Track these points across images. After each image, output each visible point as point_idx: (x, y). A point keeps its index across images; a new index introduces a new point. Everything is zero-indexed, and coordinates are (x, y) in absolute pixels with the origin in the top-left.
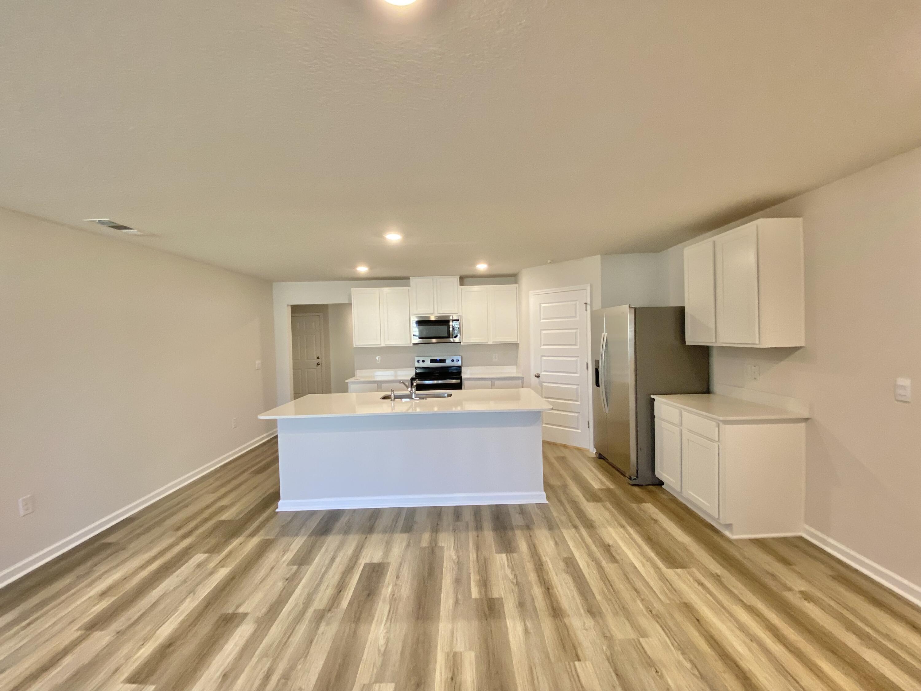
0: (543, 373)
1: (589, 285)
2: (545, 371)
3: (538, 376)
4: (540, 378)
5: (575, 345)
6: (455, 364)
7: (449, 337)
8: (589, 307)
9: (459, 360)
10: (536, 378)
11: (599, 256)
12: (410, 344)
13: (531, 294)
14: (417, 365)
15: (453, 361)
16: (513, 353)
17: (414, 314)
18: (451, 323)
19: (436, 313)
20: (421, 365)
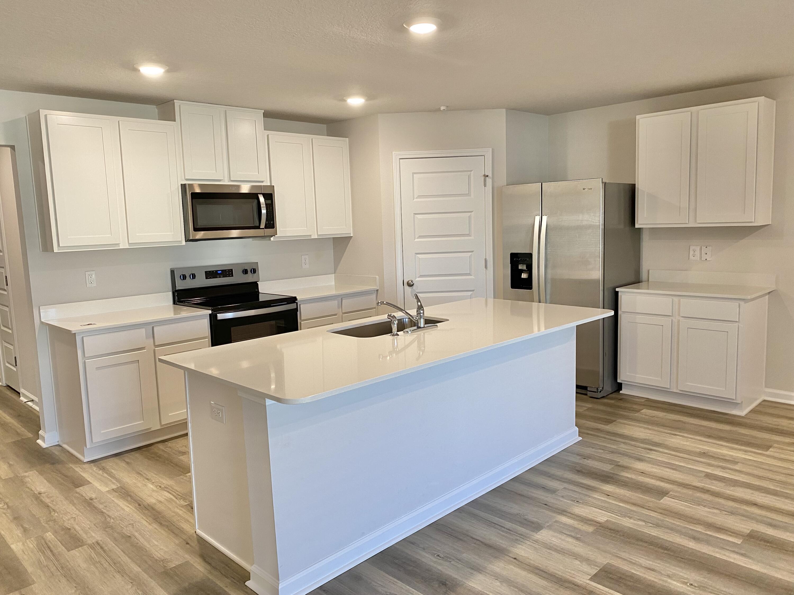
0: (418, 279)
1: (491, 149)
2: (421, 276)
3: (410, 285)
4: (414, 287)
5: (469, 235)
6: (250, 278)
7: (258, 227)
8: (489, 181)
9: (254, 271)
10: (406, 287)
11: (504, 110)
12: (180, 242)
13: (396, 154)
14: (181, 285)
15: (245, 272)
16: (329, 253)
17: (187, 180)
18: (262, 199)
19: (226, 179)
20: (189, 284)
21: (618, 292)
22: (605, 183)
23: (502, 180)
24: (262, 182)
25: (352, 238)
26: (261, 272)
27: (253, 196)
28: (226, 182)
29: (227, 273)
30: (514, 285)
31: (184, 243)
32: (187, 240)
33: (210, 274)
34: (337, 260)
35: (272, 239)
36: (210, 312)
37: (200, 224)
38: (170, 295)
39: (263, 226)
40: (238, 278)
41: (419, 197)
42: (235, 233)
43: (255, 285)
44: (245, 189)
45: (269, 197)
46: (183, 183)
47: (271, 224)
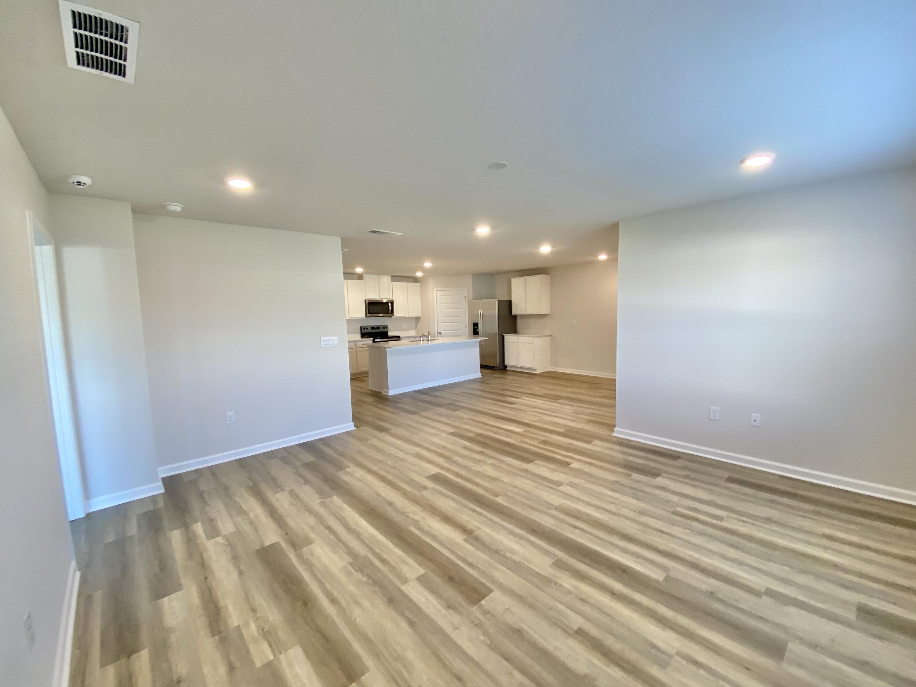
0: (443, 331)
1: (467, 288)
4: (441, 334)
5: (460, 317)
6: (385, 330)
7: (388, 313)
8: (467, 298)
9: (387, 328)
10: (439, 334)
11: (471, 276)
12: (364, 317)
13: (435, 290)
14: (363, 331)
15: (384, 328)
16: (413, 323)
17: (367, 298)
18: (390, 304)
19: (378, 297)
20: (366, 331)
21: (504, 335)
22: (498, 300)
23: (471, 298)
24: (390, 298)
25: (421, 318)
26: (389, 327)
27: (387, 303)
28: (378, 299)
29: (378, 328)
30: (474, 334)
31: (365, 318)
32: (366, 317)
33: (373, 328)
34: (416, 325)
35: (393, 317)
36: (373, 339)
37: (370, 312)
38: (360, 335)
39: (390, 313)
40: (381, 330)
41: (443, 303)
42: (381, 315)
43: (387, 332)
44: (385, 301)
45: (392, 303)
46: (365, 299)
47: (392, 311)
